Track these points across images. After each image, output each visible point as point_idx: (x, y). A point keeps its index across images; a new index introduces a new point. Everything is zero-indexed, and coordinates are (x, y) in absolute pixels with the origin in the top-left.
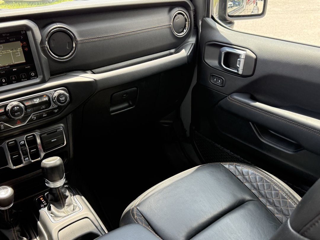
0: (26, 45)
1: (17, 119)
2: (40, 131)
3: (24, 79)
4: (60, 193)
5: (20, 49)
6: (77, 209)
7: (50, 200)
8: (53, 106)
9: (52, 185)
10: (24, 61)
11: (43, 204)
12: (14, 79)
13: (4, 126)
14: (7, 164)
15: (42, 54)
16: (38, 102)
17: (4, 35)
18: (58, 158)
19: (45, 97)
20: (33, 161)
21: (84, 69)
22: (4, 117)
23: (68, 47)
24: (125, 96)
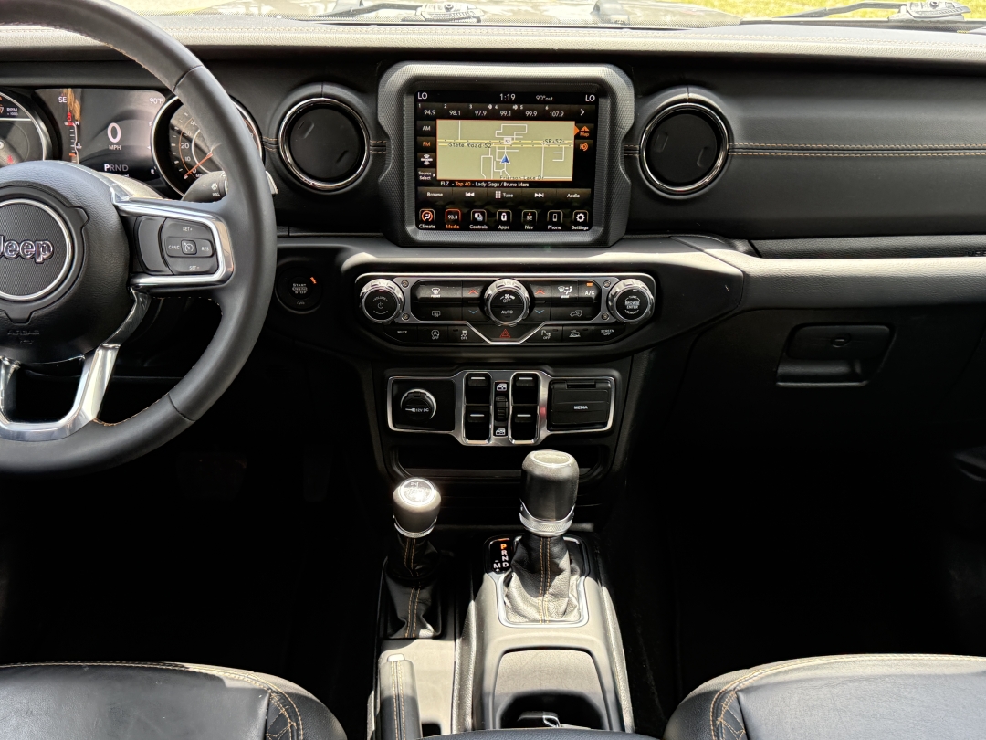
0: (587, 135)
1: (504, 327)
2: (554, 371)
3: (554, 225)
4: (545, 554)
5: (568, 143)
6: (573, 617)
7: (516, 561)
8: (604, 316)
9: (532, 524)
10: (570, 178)
11: (501, 562)
12: (529, 218)
13: (470, 332)
14: (452, 426)
15: (621, 169)
16: (568, 297)
17: (539, 98)
18: (571, 459)
19: (589, 288)
20: (514, 442)
22: (475, 311)
24: (839, 344)
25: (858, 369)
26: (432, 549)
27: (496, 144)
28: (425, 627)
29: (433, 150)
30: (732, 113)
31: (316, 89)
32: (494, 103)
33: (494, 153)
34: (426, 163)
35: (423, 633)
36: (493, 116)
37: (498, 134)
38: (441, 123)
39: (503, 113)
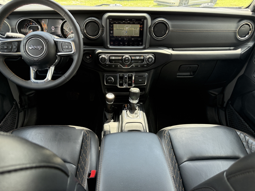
0: (142, 27)
1: (126, 64)
2: (135, 73)
3: (136, 45)
4: (133, 106)
5: (138, 29)
6: (138, 117)
7: (128, 108)
8: (145, 62)
9: (131, 101)
10: (139, 36)
11: (126, 108)
12: (131, 44)
13: (120, 66)
14: (117, 84)
15: (148, 34)
16: (138, 58)
17: (133, 20)
18: (138, 89)
19: (142, 57)
20: (128, 87)
21: (168, 47)
22: (121, 61)
23: (163, 33)
24: (189, 69)
25: (192, 74)
26: (113, 106)
27: (125, 29)
28: (112, 120)
29: (113, 30)
30: (169, 23)
31: (91, 18)
32: (124, 21)
33: (124, 31)
34: (112, 33)
35: (111, 121)
36: (124, 23)
37: (125, 27)
38: (114, 25)
39: (126, 23)
